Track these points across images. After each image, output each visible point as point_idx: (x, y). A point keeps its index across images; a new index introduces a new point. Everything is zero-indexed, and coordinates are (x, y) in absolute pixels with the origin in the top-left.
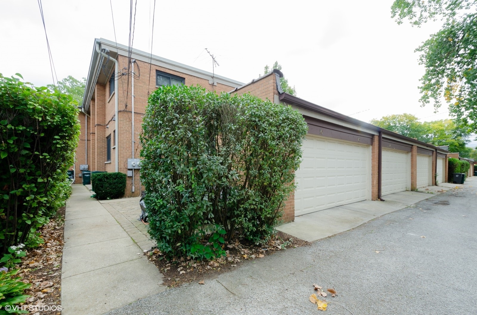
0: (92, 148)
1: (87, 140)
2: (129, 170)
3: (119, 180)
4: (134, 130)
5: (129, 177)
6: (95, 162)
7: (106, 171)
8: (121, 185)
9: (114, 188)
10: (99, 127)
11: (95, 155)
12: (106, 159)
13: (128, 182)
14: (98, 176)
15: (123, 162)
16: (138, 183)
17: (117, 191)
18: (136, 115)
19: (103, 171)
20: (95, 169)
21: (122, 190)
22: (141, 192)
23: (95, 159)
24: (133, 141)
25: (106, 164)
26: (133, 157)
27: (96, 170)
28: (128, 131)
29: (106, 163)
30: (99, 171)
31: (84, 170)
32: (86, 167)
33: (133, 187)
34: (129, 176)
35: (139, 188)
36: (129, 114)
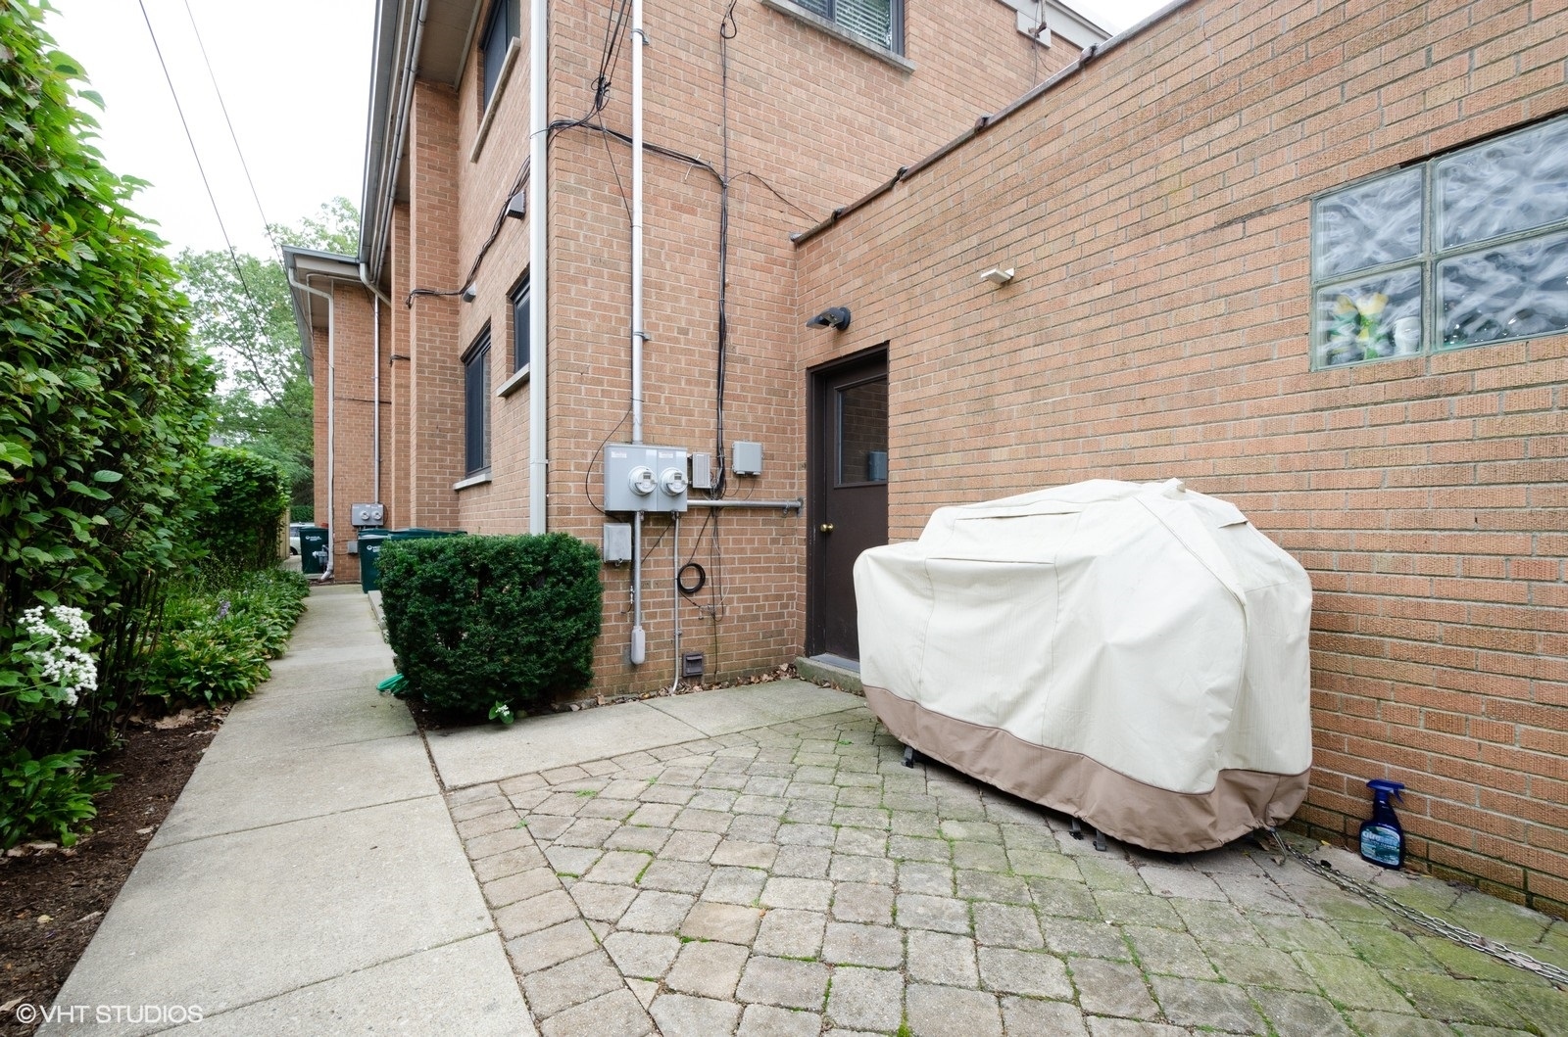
0: (398, 424)
1: (380, 402)
2: (616, 517)
3: (562, 588)
4: (645, 262)
5: (611, 565)
6: (407, 490)
7: (462, 528)
8: (573, 625)
9: (530, 649)
10: (429, 304)
11: (407, 456)
12: (461, 468)
13: (611, 599)
14: (422, 560)
15: (578, 467)
16: (662, 605)
17: (546, 666)
18: (656, 161)
19: (447, 527)
20: (407, 519)
21: (576, 658)
22: (678, 661)
23: (407, 475)
24: (637, 328)
25: (463, 495)
26: (637, 436)
27: (413, 526)
28: (605, 264)
29: (458, 485)
30: (426, 527)
31: (367, 527)
32: (376, 512)
33: (639, 634)
34: (613, 557)
35: (667, 639)
36: (617, 149)
